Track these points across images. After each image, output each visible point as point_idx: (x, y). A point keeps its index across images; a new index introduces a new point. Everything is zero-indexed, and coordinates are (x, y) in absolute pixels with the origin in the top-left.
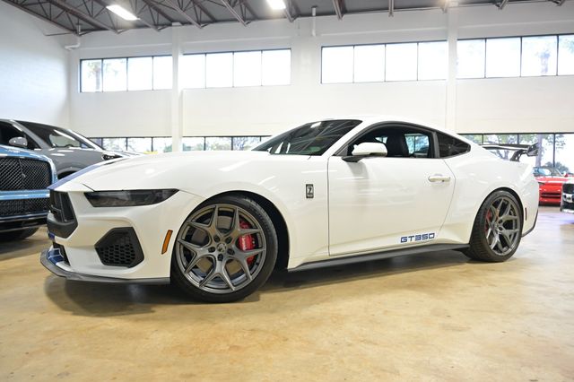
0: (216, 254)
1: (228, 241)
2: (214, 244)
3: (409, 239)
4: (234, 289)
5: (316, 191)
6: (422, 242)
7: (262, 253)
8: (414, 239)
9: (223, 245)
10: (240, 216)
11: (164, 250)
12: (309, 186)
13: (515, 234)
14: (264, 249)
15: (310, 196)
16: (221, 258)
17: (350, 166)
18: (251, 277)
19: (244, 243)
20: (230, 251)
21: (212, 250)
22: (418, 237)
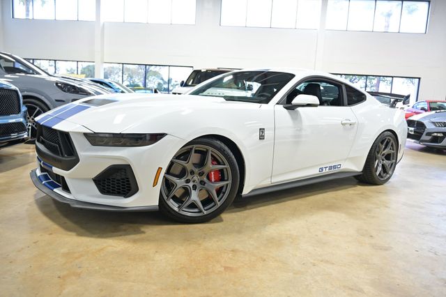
0: (191, 184)
1: (201, 174)
2: (190, 177)
3: (324, 169)
4: (205, 212)
5: (266, 133)
6: (333, 171)
7: (227, 185)
8: (327, 169)
9: (196, 178)
10: (212, 155)
11: (155, 184)
12: (262, 130)
13: (392, 164)
14: (230, 182)
15: (262, 137)
16: (195, 187)
17: (290, 113)
18: (219, 203)
19: (213, 176)
20: (202, 183)
21: (188, 181)
22: (331, 168)
